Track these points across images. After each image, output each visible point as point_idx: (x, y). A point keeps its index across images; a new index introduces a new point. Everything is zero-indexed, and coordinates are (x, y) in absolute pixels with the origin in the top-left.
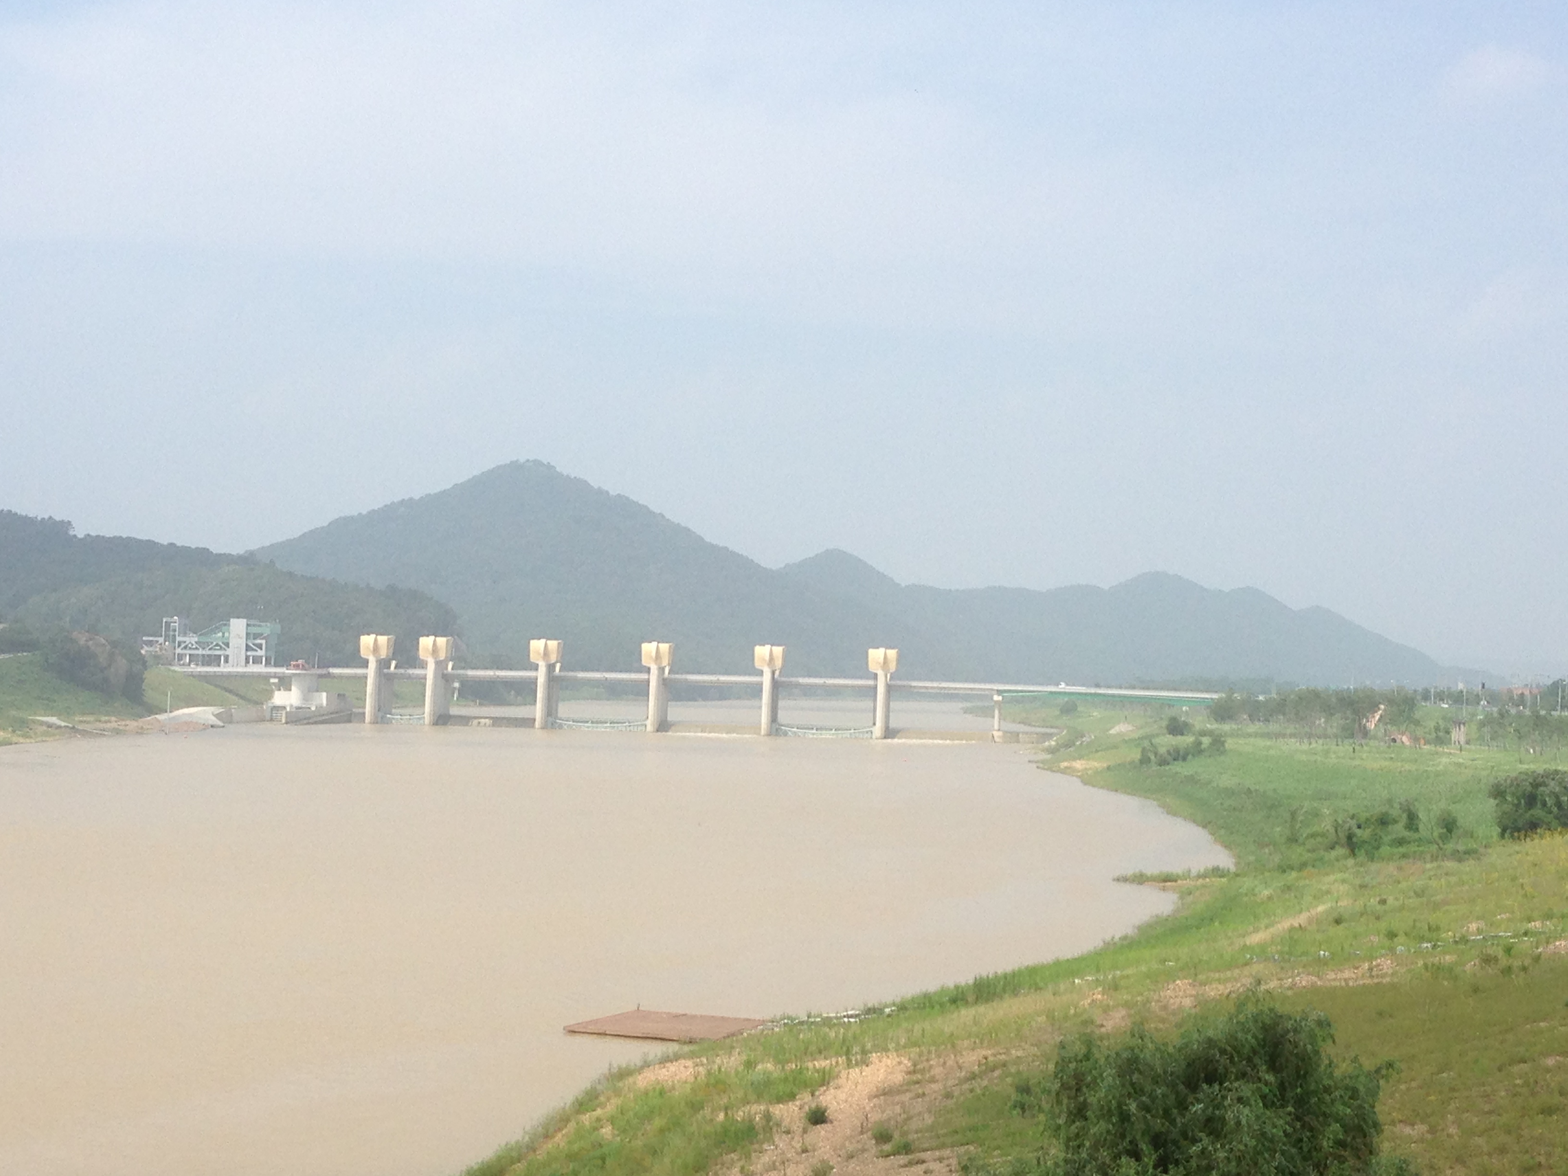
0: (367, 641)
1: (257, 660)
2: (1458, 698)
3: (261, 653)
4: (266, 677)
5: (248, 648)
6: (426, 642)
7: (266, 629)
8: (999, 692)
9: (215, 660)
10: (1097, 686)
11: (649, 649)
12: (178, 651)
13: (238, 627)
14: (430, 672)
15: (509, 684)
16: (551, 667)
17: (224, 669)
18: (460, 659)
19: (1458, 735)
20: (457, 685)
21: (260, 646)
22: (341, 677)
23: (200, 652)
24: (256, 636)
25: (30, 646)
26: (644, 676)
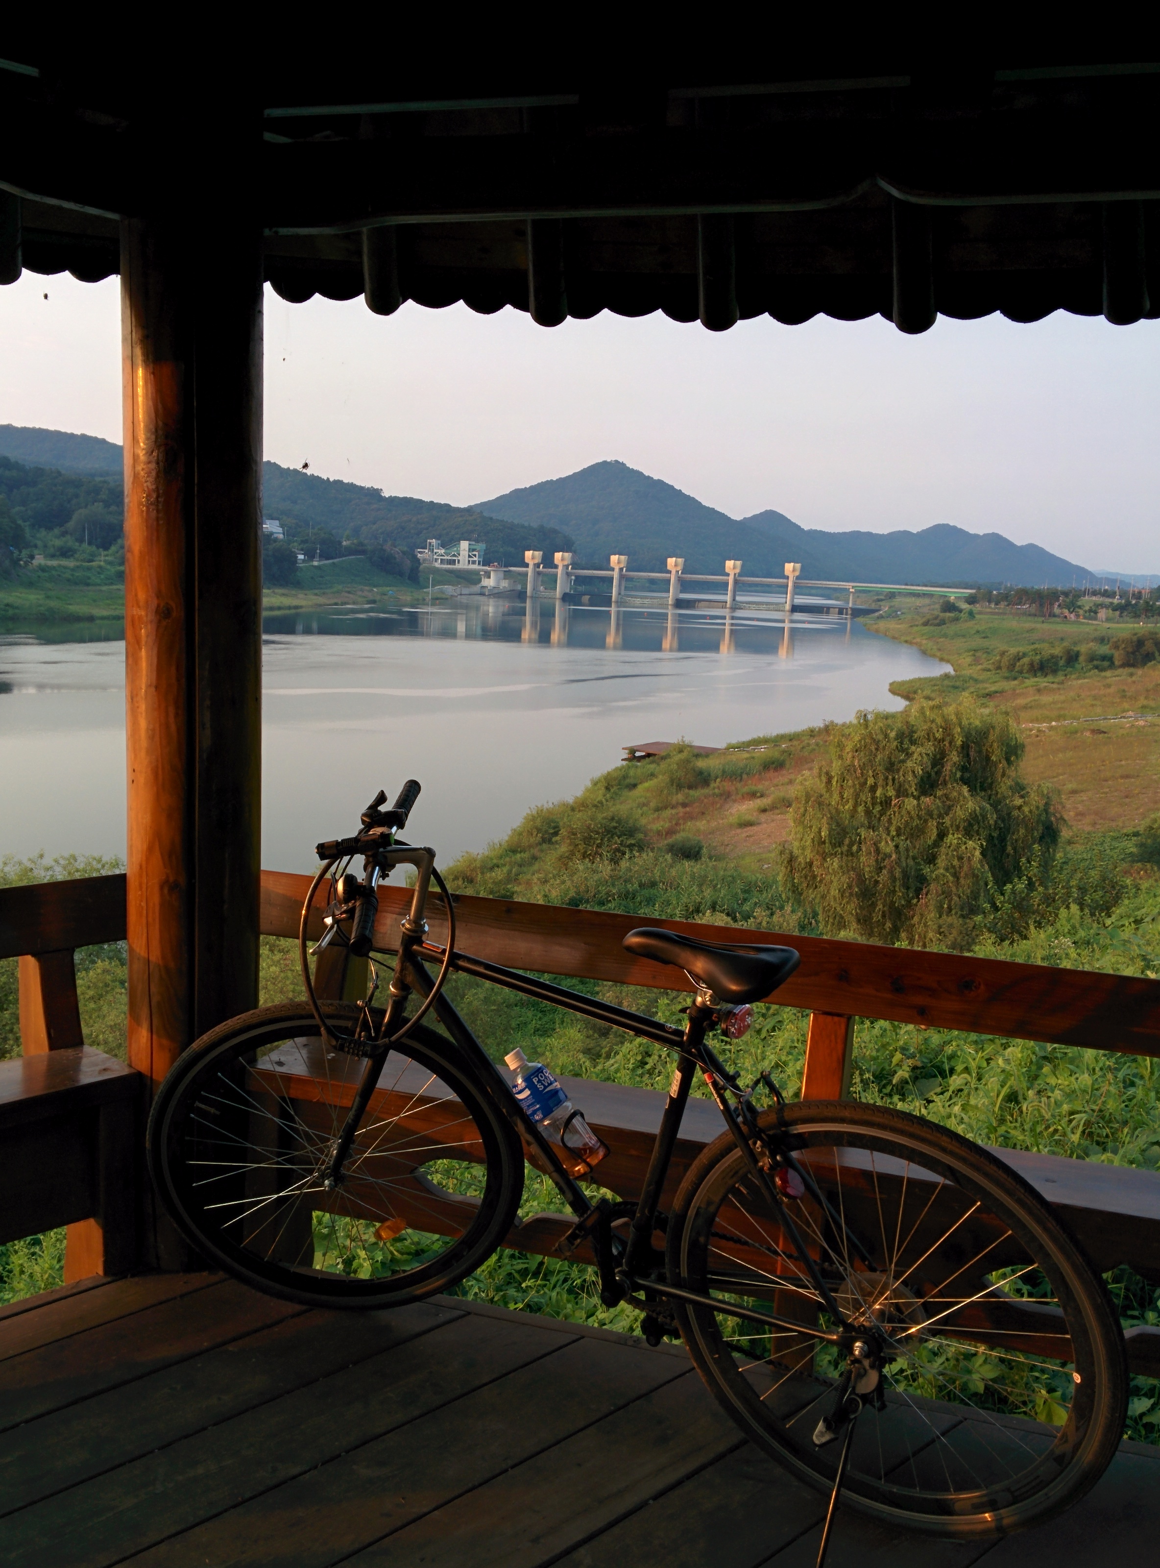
0: (528, 554)
1: (474, 562)
3: (475, 559)
4: (479, 571)
5: (469, 556)
6: (558, 556)
7: (479, 546)
8: (853, 587)
9: (453, 562)
11: (671, 561)
12: (435, 557)
13: (464, 545)
14: (560, 570)
16: (621, 569)
17: (457, 566)
18: (575, 565)
20: (573, 578)
21: (475, 555)
22: (514, 572)
23: (446, 558)
24: (474, 550)
25: (363, 552)
26: (668, 575)
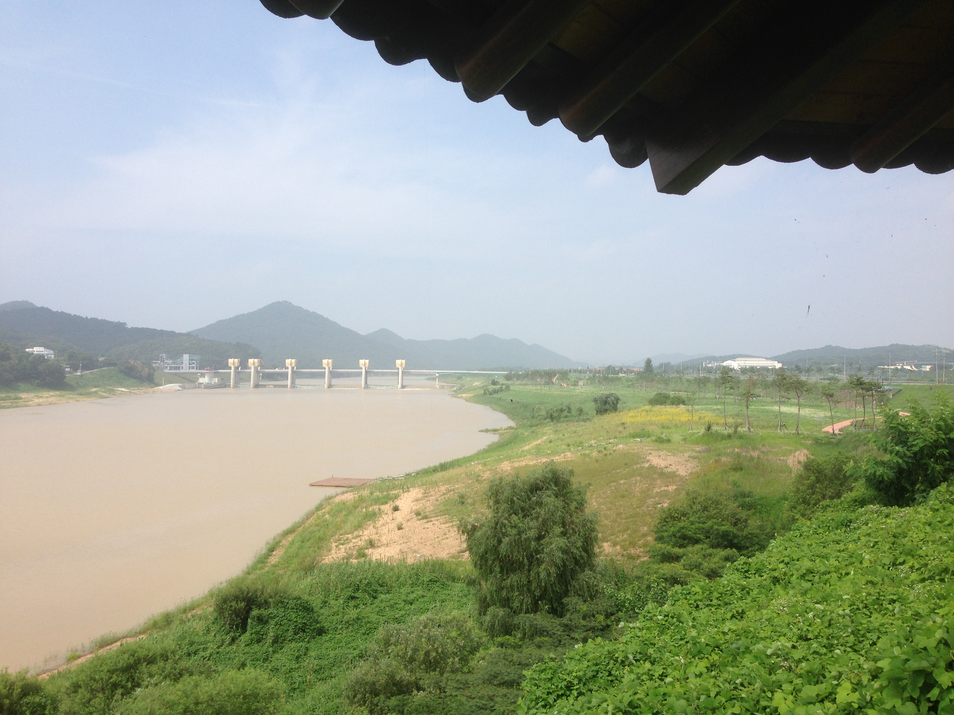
0: (231, 361)
1: (193, 368)
2: (580, 372)
3: (194, 365)
4: (197, 373)
5: (190, 364)
6: (251, 361)
7: (196, 357)
8: (438, 373)
9: (178, 368)
10: (468, 370)
11: (325, 361)
12: (165, 365)
13: (186, 357)
14: (252, 370)
15: (279, 374)
16: (293, 368)
17: (181, 371)
18: (262, 366)
19: (581, 383)
20: (261, 374)
21: (194, 363)
22: (222, 373)
23: (173, 365)
24: (192, 360)
25: (114, 365)
26: (323, 370)
